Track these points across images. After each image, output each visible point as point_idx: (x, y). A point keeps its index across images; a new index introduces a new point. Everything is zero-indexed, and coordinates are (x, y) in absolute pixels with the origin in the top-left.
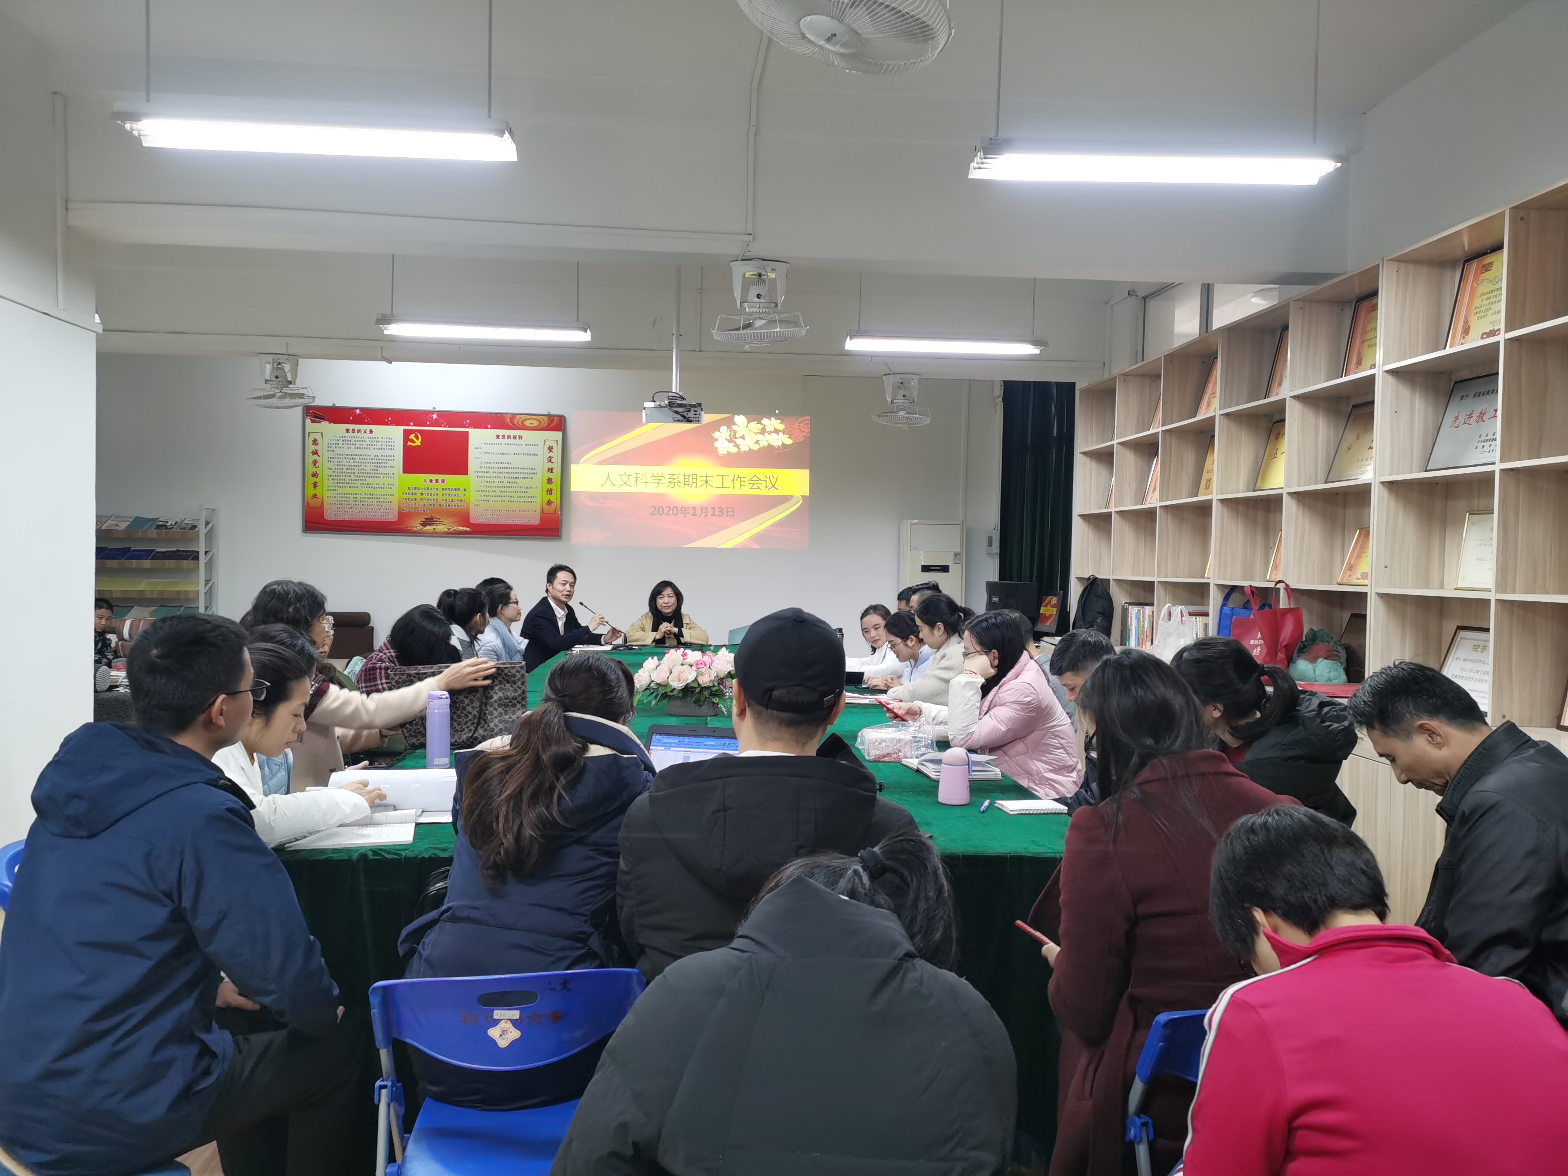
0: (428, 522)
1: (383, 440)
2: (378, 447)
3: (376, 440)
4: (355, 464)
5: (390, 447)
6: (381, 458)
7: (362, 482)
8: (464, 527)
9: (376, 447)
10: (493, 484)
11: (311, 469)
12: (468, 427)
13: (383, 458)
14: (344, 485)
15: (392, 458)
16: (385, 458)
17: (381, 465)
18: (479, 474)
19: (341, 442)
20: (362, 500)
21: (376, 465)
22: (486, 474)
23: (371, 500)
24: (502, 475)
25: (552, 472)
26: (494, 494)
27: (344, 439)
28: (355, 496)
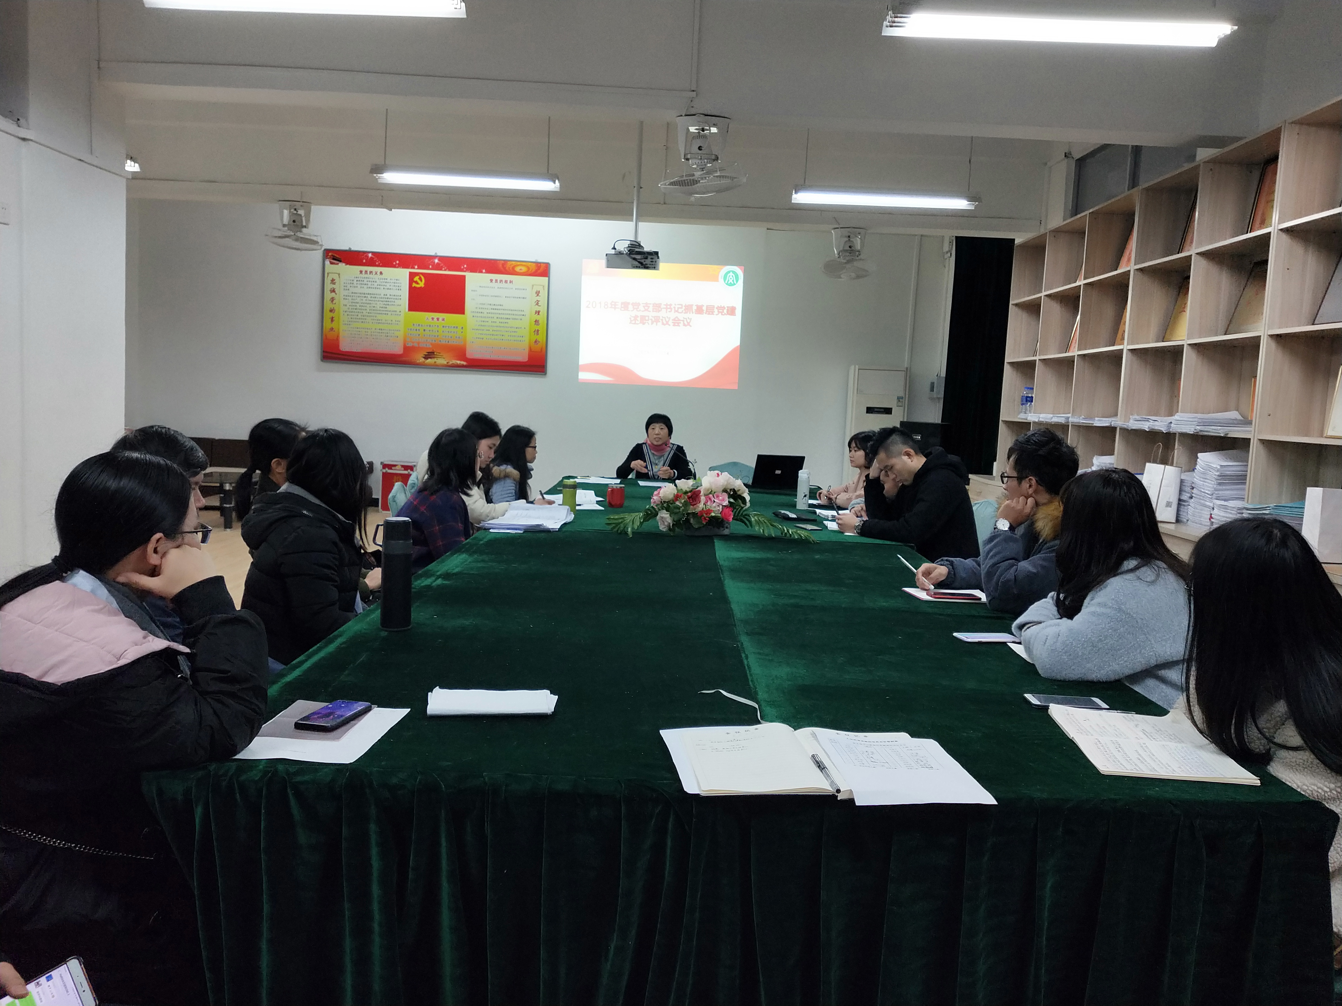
0: (429, 355)
1: (391, 281)
2: (387, 287)
3: (386, 281)
4: (367, 302)
5: (398, 288)
6: (389, 297)
7: (372, 318)
8: (461, 361)
9: (385, 287)
10: (486, 324)
11: (328, 305)
12: (465, 271)
13: (391, 297)
14: (357, 320)
15: (400, 298)
16: (393, 297)
17: (389, 303)
18: (475, 314)
19: (355, 282)
20: (372, 334)
21: (385, 303)
22: (480, 315)
23: (380, 334)
24: (495, 316)
25: (538, 314)
26: (488, 332)
27: (358, 279)
28: (366, 330)
